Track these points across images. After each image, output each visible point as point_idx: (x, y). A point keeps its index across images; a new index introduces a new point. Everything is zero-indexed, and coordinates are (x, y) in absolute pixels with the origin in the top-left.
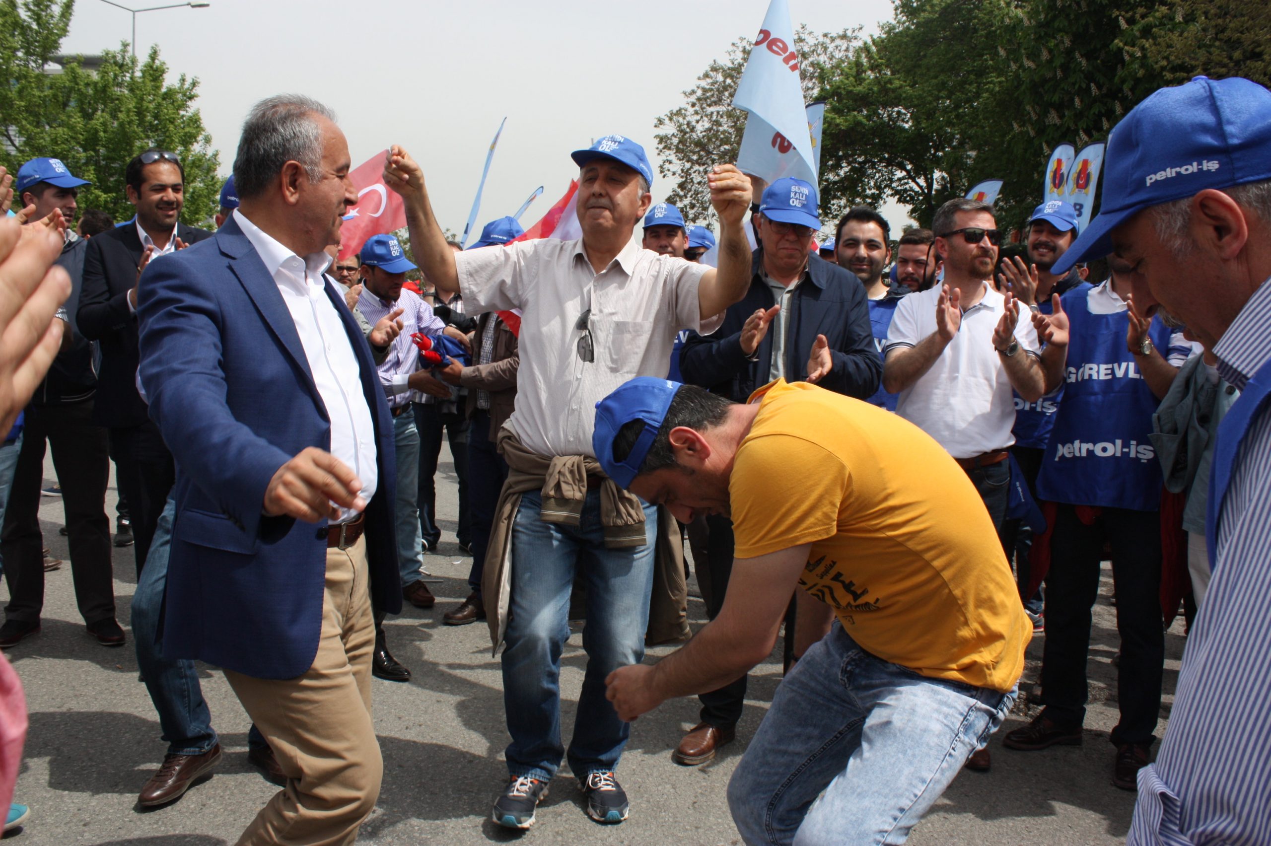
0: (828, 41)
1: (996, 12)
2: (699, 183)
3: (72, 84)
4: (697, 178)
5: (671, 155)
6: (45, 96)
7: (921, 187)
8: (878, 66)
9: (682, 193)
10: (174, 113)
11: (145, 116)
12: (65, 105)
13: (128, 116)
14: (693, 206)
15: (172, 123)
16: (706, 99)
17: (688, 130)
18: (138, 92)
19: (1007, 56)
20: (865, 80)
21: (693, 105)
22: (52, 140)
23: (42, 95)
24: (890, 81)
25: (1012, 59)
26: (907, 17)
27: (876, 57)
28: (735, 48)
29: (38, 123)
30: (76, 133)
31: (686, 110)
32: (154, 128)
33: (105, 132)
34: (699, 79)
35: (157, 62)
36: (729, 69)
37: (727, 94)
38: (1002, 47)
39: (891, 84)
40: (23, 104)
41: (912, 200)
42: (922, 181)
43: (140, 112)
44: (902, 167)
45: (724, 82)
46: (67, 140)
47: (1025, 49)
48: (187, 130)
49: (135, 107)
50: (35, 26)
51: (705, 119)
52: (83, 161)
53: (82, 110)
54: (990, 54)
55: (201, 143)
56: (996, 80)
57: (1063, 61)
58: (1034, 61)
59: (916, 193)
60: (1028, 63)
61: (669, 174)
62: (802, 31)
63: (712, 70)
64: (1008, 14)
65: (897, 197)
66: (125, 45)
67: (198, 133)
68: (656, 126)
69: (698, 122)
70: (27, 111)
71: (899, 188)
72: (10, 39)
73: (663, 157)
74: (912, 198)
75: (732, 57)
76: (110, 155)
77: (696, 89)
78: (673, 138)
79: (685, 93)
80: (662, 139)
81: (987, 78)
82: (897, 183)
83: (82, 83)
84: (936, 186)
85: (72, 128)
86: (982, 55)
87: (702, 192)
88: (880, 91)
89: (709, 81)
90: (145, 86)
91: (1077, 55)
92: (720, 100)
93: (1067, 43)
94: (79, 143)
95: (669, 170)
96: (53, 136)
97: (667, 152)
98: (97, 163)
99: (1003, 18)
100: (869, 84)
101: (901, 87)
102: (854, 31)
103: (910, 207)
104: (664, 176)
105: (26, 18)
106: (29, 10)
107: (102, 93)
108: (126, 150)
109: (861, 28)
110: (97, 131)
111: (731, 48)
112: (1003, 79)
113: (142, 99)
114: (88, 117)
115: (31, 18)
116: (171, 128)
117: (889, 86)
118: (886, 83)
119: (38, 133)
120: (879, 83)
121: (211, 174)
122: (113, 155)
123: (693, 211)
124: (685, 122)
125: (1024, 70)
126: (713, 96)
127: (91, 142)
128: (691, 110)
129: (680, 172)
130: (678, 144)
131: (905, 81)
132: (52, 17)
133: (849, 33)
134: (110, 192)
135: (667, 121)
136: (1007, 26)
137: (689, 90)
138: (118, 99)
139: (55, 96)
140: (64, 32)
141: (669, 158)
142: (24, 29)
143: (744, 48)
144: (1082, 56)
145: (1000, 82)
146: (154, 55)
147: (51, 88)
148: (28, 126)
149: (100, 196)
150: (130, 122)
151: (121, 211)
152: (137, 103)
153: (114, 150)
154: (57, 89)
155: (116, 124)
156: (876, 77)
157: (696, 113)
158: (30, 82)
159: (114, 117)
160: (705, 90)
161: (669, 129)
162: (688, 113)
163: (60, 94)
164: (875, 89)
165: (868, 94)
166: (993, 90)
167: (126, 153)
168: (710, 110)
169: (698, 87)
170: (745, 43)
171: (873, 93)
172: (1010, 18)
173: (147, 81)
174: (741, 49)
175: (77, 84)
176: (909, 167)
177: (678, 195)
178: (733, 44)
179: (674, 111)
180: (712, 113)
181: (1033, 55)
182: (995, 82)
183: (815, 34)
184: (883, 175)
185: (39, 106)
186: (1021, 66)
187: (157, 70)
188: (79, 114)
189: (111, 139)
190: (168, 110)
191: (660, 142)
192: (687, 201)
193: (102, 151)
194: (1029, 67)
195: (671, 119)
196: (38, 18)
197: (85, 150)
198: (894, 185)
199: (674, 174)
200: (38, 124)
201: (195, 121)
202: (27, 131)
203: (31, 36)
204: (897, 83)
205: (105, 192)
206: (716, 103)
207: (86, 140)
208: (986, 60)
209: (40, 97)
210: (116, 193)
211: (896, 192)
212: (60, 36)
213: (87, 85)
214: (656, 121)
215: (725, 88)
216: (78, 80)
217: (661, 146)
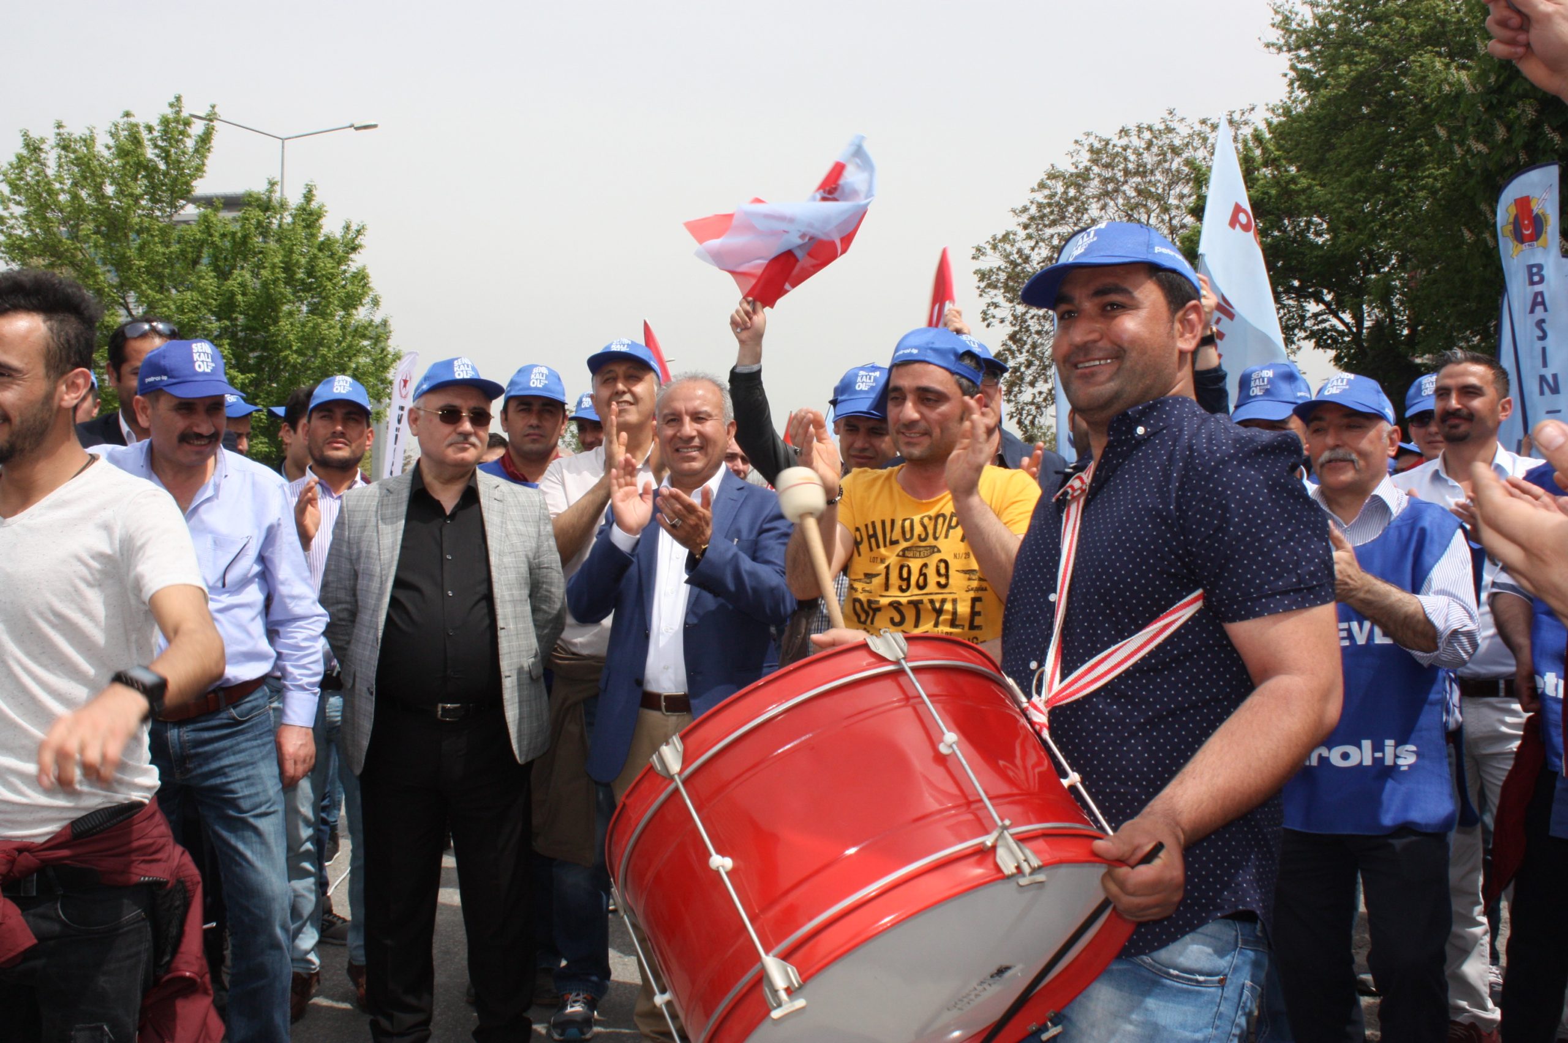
0: (1207, 129)
1: (1432, 77)
2: (1038, 333)
3: (205, 236)
4: (1034, 326)
5: (998, 296)
6: (171, 252)
7: (1346, 325)
8: (1275, 160)
9: (1014, 347)
10: (333, 268)
11: (295, 273)
12: (195, 262)
13: (273, 273)
14: (1029, 364)
15: (330, 280)
16: (1042, 217)
17: (1019, 261)
18: (286, 242)
19: (1449, 137)
20: (1257, 180)
21: (1026, 227)
22: (177, 308)
23: (167, 251)
24: (1293, 180)
25: (1457, 142)
26: (1309, 91)
27: (1272, 148)
28: (1078, 147)
29: (162, 287)
30: (207, 298)
31: (1015, 234)
32: (308, 288)
33: (244, 294)
34: (1033, 190)
35: (314, 205)
36: (1072, 175)
37: (1071, 209)
38: (1441, 126)
39: (1296, 184)
40: (143, 263)
41: (1334, 343)
42: (1347, 317)
43: (289, 268)
44: (1319, 300)
45: (1065, 193)
46: (196, 306)
47: (1473, 126)
48: (349, 287)
49: (282, 262)
50: (162, 166)
51: (1041, 244)
52: (216, 333)
53: (216, 268)
54: (1425, 136)
55: (367, 306)
56: (1437, 173)
57: (1526, 138)
58: (1485, 143)
59: (1342, 334)
60: (1479, 147)
61: (995, 322)
62: (1169, 117)
63: (1048, 178)
64: (1446, 79)
65: (1313, 340)
66: (272, 184)
67: (364, 294)
68: (973, 258)
69: (1033, 249)
70: (148, 272)
71: (1316, 328)
72: (131, 184)
73: (987, 299)
74: (1335, 341)
75: (1074, 160)
76: (250, 324)
77: (1029, 204)
78: (1000, 273)
79: (1014, 211)
80: (983, 275)
81: (1424, 171)
82: (1312, 321)
83: (217, 234)
84: (1367, 324)
85: (202, 291)
86: (1416, 138)
87: (1042, 344)
88: (1279, 195)
89: (1047, 192)
90: (295, 234)
91: (1547, 129)
92: (1063, 218)
93: (1531, 114)
94: (210, 310)
95: (994, 317)
96: (179, 303)
97: (993, 292)
98: (233, 336)
99: (1440, 85)
100: (1263, 186)
101: (1310, 187)
102: (1243, 114)
103: (1332, 353)
104: (988, 325)
105: (152, 157)
106: (156, 146)
107: (241, 247)
108: (270, 317)
109: (1253, 109)
110: (233, 294)
111: (1073, 147)
112: (1447, 170)
113: (291, 251)
114: (223, 275)
115: (158, 156)
116: (329, 285)
117: (1293, 187)
118: (1288, 183)
119: (161, 300)
120: (1278, 183)
121: (383, 344)
122: (254, 324)
123: (1030, 372)
124: (1015, 251)
125: (1473, 156)
126: (1052, 212)
127: (226, 309)
128: (1022, 234)
129: (1011, 318)
130: (1007, 280)
131: (1314, 179)
132: (184, 153)
133: (1237, 117)
134: (250, 372)
135: (989, 251)
136: (1447, 95)
137: (1019, 207)
138: (261, 252)
139: (183, 252)
140: (199, 170)
141: (995, 300)
142: (150, 170)
143: (1092, 146)
144: (1554, 130)
145: (1443, 175)
146: (309, 197)
147: (179, 242)
148: (149, 291)
149: (236, 378)
150: (276, 281)
151: (262, 395)
152: (285, 256)
153: (255, 318)
154: (187, 242)
155: (258, 283)
156: (1274, 176)
157: (1029, 237)
158: (152, 236)
159: (255, 275)
160: (1040, 206)
161: (993, 261)
162: (1018, 238)
163: (189, 249)
164: (1273, 192)
165: (1262, 200)
166: (1433, 186)
167: (270, 321)
168: (1049, 232)
169: (1032, 202)
170: (1092, 139)
171: (1270, 197)
172: (1451, 85)
173: (299, 229)
174: (1087, 148)
175: (211, 235)
176: (1328, 298)
177: (1009, 350)
178: (1076, 142)
179: (999, 236)
180: (1052, 236)
181: (1484, 135)
182: (1434, 173)
183: (1189, 121)
184: (1289, 312)
185: (164, 266)
186: (1469, 150)
187: (311, 214)
188: (212, 274)
189: (252, 304)
190: (325, 264)
191: (981, 280)
192: (1022, 358)
193: (241, 319)
194: (1479, 152)
195: (995, 247)
196: (166, 156)
197: (219, 319)
198: (1308, 324)
199: (1002, 321)
200: (162, 289)
201: (361, 278)
202: (147, 297)
203: (158, 178)
204: (1304, 182)
205: (242, 372)
206: (1054, 223)
207: (220, 306)
208: (1421, 146)
209: (164, 254)
210: (257, 373)
211: (1312, 335)
212: (193, 177)
213: (223, 235)
214: (974, 251)
215: (1069, 202)
216: (212, 231)
217: (983, 285)
